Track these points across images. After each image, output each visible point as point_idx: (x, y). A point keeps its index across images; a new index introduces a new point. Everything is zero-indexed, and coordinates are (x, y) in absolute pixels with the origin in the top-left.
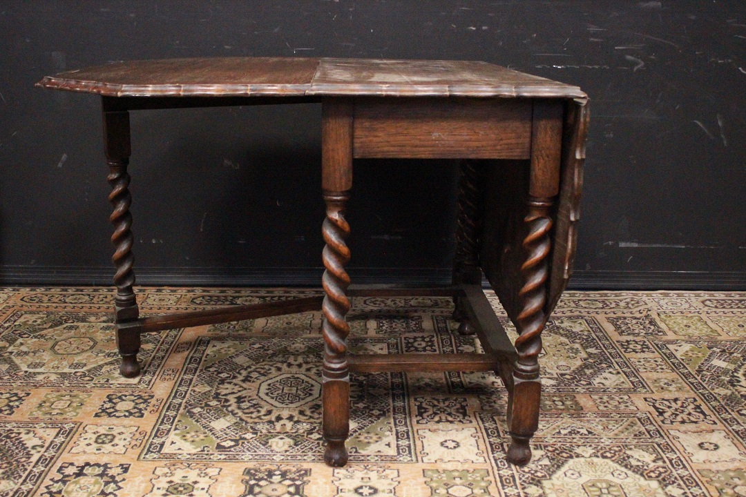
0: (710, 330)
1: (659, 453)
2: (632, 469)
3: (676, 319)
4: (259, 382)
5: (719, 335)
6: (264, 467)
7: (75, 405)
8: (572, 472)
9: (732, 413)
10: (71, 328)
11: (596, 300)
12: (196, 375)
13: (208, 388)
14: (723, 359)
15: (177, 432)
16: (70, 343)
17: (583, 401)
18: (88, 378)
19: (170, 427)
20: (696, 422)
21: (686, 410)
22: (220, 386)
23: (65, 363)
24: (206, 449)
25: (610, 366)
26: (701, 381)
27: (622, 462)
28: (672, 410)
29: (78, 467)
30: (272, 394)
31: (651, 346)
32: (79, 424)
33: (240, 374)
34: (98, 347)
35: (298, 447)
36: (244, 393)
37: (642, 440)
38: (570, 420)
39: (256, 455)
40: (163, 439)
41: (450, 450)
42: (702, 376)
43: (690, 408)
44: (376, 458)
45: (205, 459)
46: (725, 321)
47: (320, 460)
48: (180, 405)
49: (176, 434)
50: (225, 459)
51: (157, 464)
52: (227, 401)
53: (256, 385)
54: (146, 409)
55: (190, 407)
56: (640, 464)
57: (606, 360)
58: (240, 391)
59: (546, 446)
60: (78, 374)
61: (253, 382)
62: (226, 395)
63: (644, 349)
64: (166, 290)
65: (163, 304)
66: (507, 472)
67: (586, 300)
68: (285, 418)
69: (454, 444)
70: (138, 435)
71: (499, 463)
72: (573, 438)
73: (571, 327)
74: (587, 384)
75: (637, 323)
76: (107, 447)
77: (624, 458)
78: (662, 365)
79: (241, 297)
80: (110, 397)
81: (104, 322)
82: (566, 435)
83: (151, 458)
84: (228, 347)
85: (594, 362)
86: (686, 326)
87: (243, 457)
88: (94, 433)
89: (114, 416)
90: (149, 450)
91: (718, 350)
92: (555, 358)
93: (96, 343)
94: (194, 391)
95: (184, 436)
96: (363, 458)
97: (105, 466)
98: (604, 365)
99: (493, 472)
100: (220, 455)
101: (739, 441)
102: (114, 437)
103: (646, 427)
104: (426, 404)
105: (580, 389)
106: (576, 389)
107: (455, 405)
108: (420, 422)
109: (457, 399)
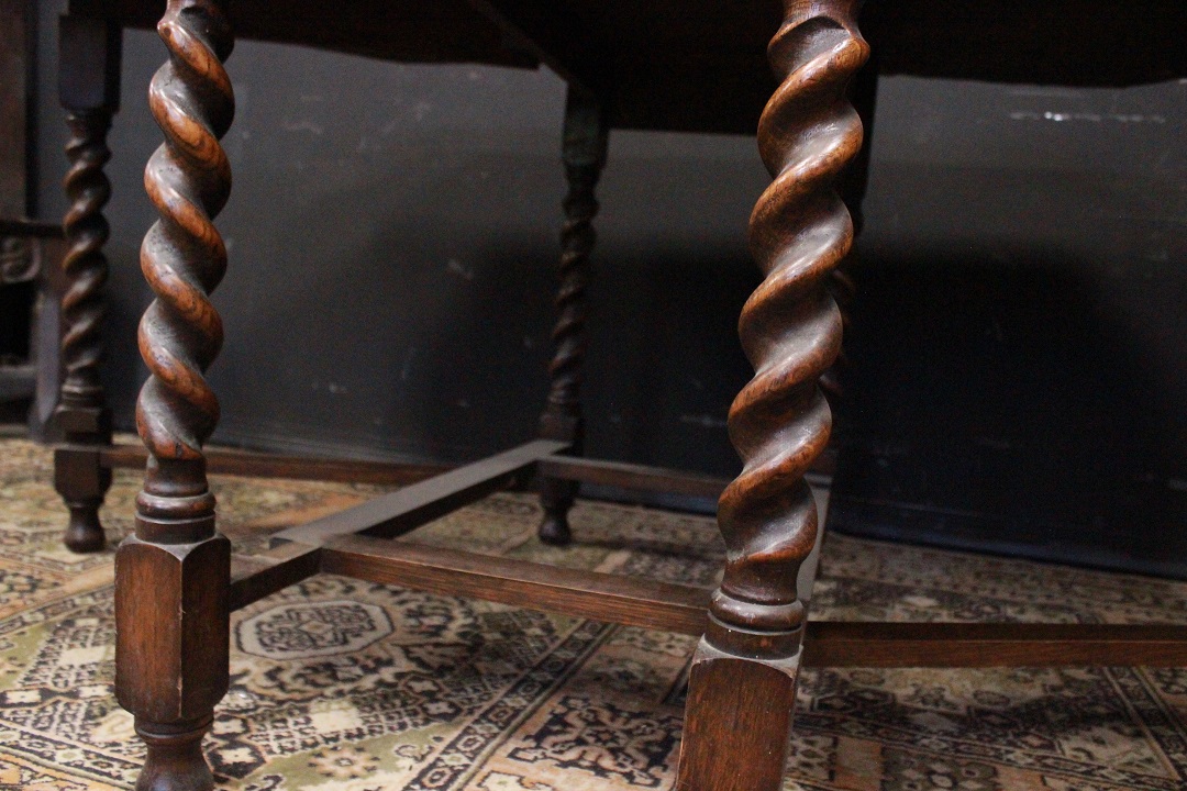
30: (271, 625)
39: (33, 737)
85: (1077, 699)
104: (579, 716)
105: (1017, 754)
106: (1008, 752)
107: (653, 732)
108: (520, 754)
109: (668, 720)
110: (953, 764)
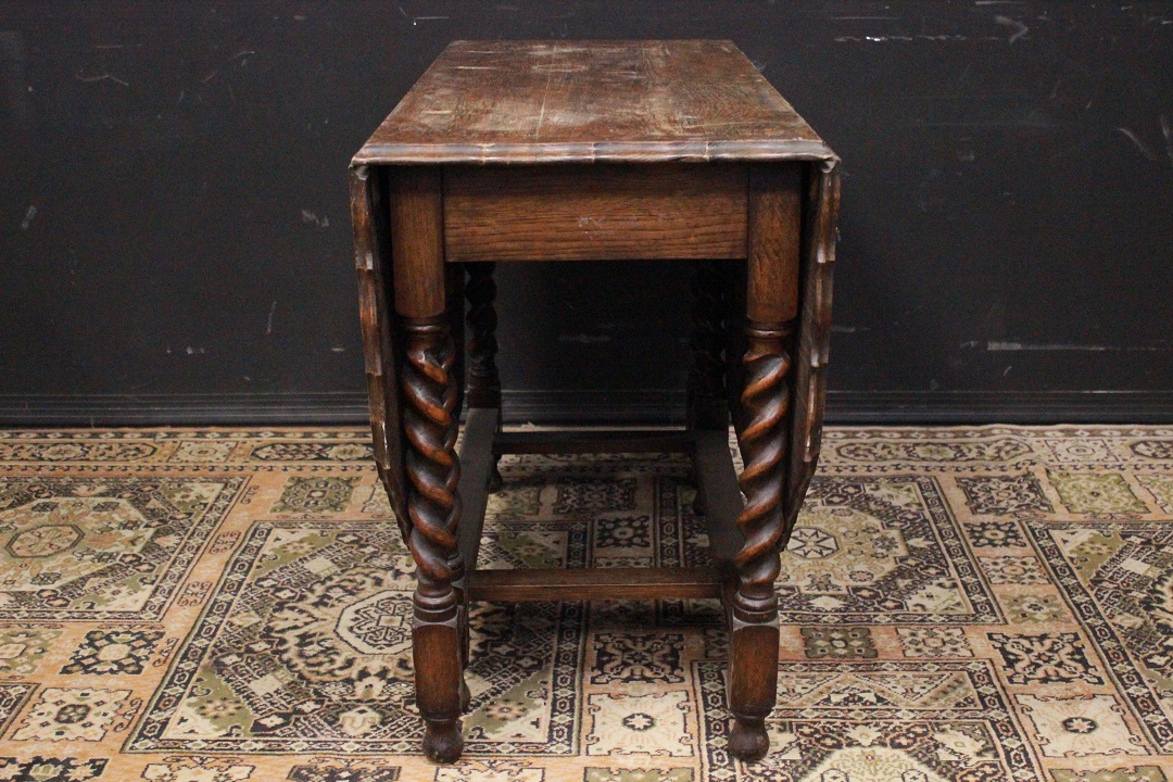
0: (1133, 501)
1: (991, 737)
2: (939, 768)
3: (1079, 479)
4: (342, 605)
5: (1148, 511)
6: (324, 765)
7: (31, 651)
8: (833, 773)
9: (1135, 663)
10: (44, 507)
11: (945, 445)
12: (239, 594)
13: (256, 619)
14: (1143, 558)
15: (193, 700)
16: (39, 536)
17: (883, 639)
18: (59, 602)
19: (181, 690)
20: (1067, 680)
21: (1056, 657)
22: (276, 614)
23: (26, 574)
24: (234, 731)
25: (943, 573)
26: (1095, 599)
27: (924, 755)
28: (1032, 657)
29: (21, 766)
30: (359, 628)
31: (1021, 533)
32: (33, 687)
33: (311, 590)
34: (85, 541)
35: (385, 728)
36: (313, 628)
37: (966, 714)
38: (851, 676)
39: (315, 742)
40: (167, 714)
41: (637, 732)
42: (1099, 590)
43: (1063, 655)
44: (512, 748)
45: (231, 749)
46: (1164, 483)
47: (418, 751)
48: (204, 650)
49: (189, 705)
50: (262, 750)
51: (151, 758)
52: (283, 641)
53: (335, 612)
54: (147, 659)
55: (219, 654)
56: (954, 758)
57: (937, 562)
58: (306, 624)
59: (799, 726)
60: (45, 594)
61: (332, 606)
62: (283, 631)
63: (1009, 540)
64: (213, 433)
65: (203, 459)
66: (725, 774)
67: (928, 444)
68: (373, 673)
69: (645, 722)
70: (127, 708)
71: (715, 757)
72: (850, 711)
73: (890, 496)
74: (896, 607)
75: (1008, 488)
76: (75, 729)
77: (928, 748)
78: (1034, 571)
79: (337, 445)
80: (92, 636)
81: (101, 495)
82: (839, 704)
83: (142, 749)
84: (301, 541)
85: (917, 565)
86: (1093, 493)
87: (293, 746)
88: (57, 704)
89: (94, 671)
90: (141, 735)
91: (1139, 541)
92: (851, 557)
93: (81, 535)
94: (232, 625)
95: (203, 708)
96: (489, 748)
97: (67, 764)
98: (932, 571)
99: (702, 772)
100: (256, 742)
101: (1134, 716)
102: (88, 709)
103: (980, 690)
104: (614, 646)
105: (881, 617)
106: (875, 616)
107: (662, 648)
108: (597, 680)
109: (667, 637)
110: (845, 631)
